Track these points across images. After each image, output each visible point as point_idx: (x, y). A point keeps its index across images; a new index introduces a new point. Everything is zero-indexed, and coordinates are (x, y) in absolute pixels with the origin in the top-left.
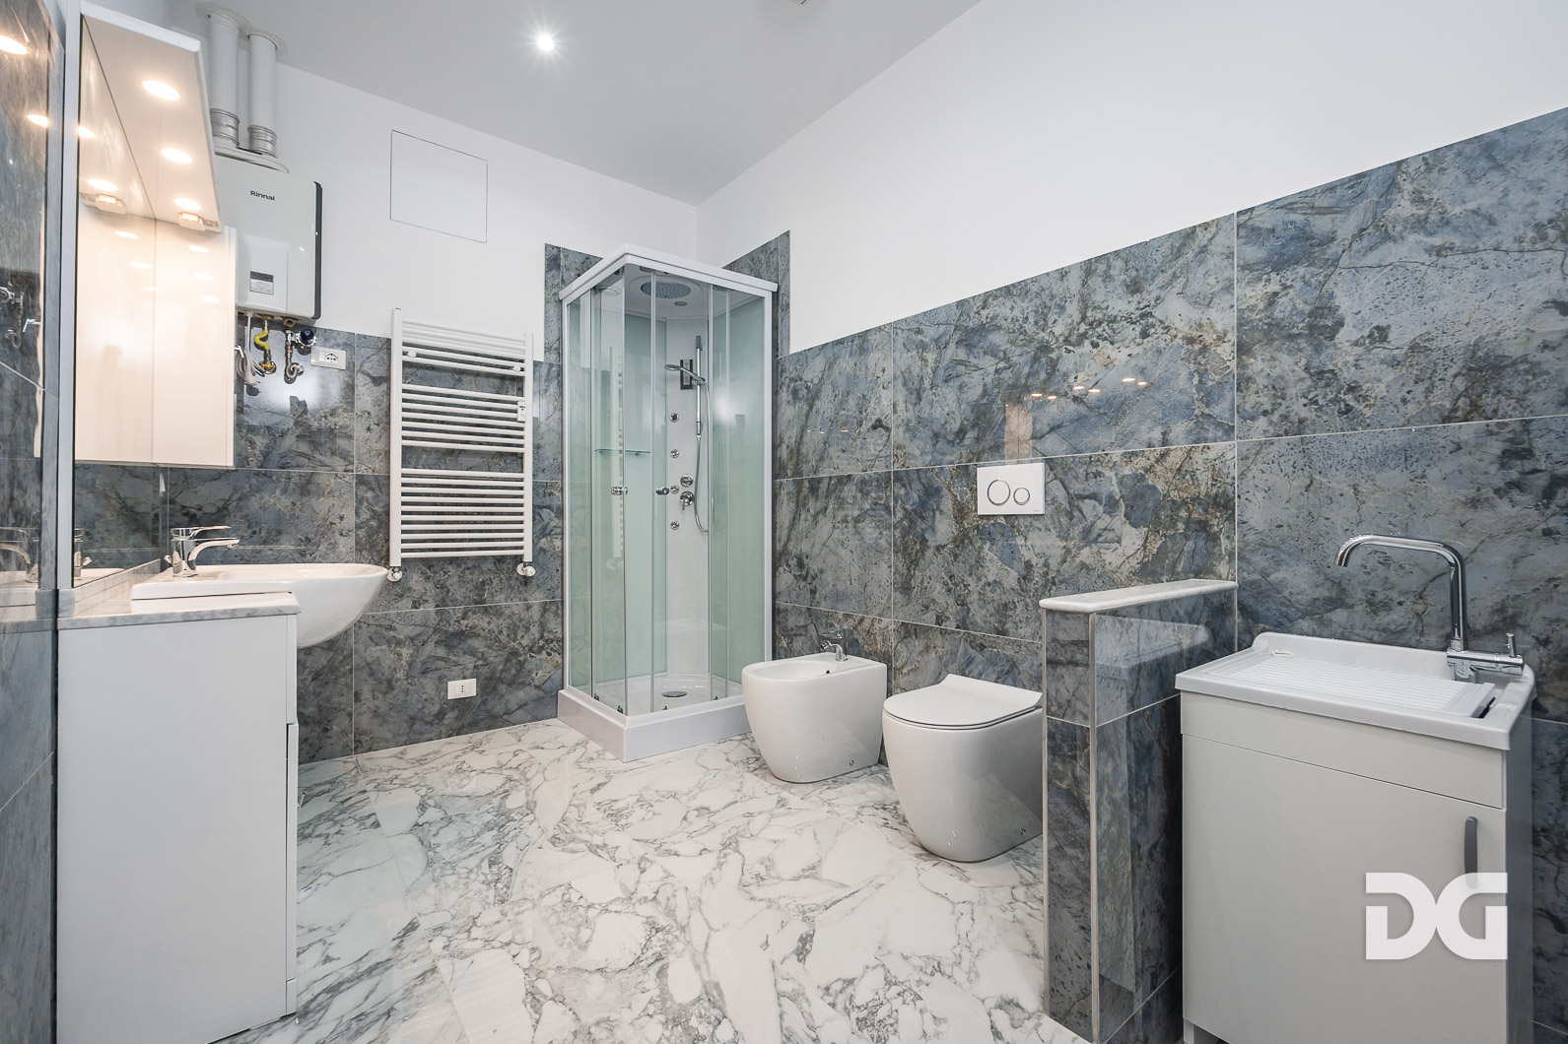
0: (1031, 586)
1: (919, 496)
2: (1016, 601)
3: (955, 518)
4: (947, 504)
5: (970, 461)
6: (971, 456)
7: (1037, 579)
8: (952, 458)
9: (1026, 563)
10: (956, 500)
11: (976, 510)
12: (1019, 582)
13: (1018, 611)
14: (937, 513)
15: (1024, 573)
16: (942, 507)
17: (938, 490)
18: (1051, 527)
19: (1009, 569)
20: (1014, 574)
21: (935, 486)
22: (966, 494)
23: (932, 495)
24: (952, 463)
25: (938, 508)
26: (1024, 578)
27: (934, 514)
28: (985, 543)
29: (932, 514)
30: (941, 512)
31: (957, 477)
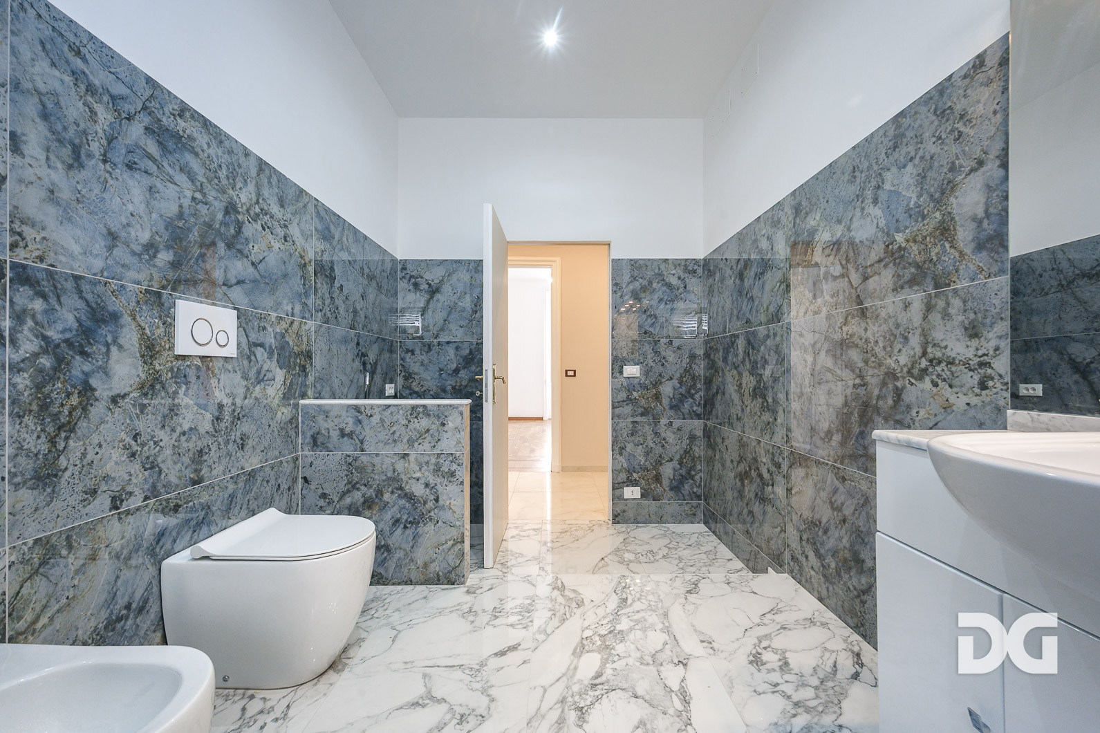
0: (223, 425)
1: (78, 320)
2: (210, 444)
3: (143, 356)
4: (130, 337)
5: (163, 287)
6: (164, 282)
7: (227, 418)
8: (140, 277)
9: (219, 404)
10: (144, 334)
11: (172, 348)
12: (213, 424)
13: (212, 453)
14: (114, 349)
15: (217, 414)
16: (121, 341)
17: (115, 317)
18: (237, 369)
19: (204, 412)
20: (209, 417)
21: (111, 308)
22: (158, 327)
23: (104, 321)
24: (139, 283)
25: (115, 341)
26: (217, 419)
27: (108, 350)
28: (180, 388)
29: (104, 350)
30: (120, 347)
31: (146, 302)
